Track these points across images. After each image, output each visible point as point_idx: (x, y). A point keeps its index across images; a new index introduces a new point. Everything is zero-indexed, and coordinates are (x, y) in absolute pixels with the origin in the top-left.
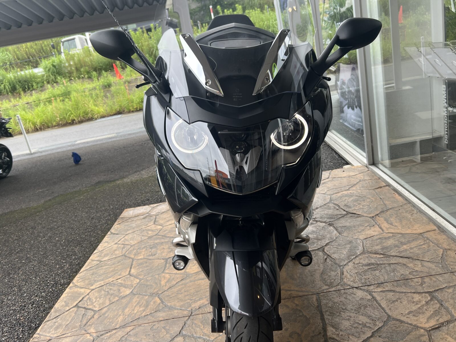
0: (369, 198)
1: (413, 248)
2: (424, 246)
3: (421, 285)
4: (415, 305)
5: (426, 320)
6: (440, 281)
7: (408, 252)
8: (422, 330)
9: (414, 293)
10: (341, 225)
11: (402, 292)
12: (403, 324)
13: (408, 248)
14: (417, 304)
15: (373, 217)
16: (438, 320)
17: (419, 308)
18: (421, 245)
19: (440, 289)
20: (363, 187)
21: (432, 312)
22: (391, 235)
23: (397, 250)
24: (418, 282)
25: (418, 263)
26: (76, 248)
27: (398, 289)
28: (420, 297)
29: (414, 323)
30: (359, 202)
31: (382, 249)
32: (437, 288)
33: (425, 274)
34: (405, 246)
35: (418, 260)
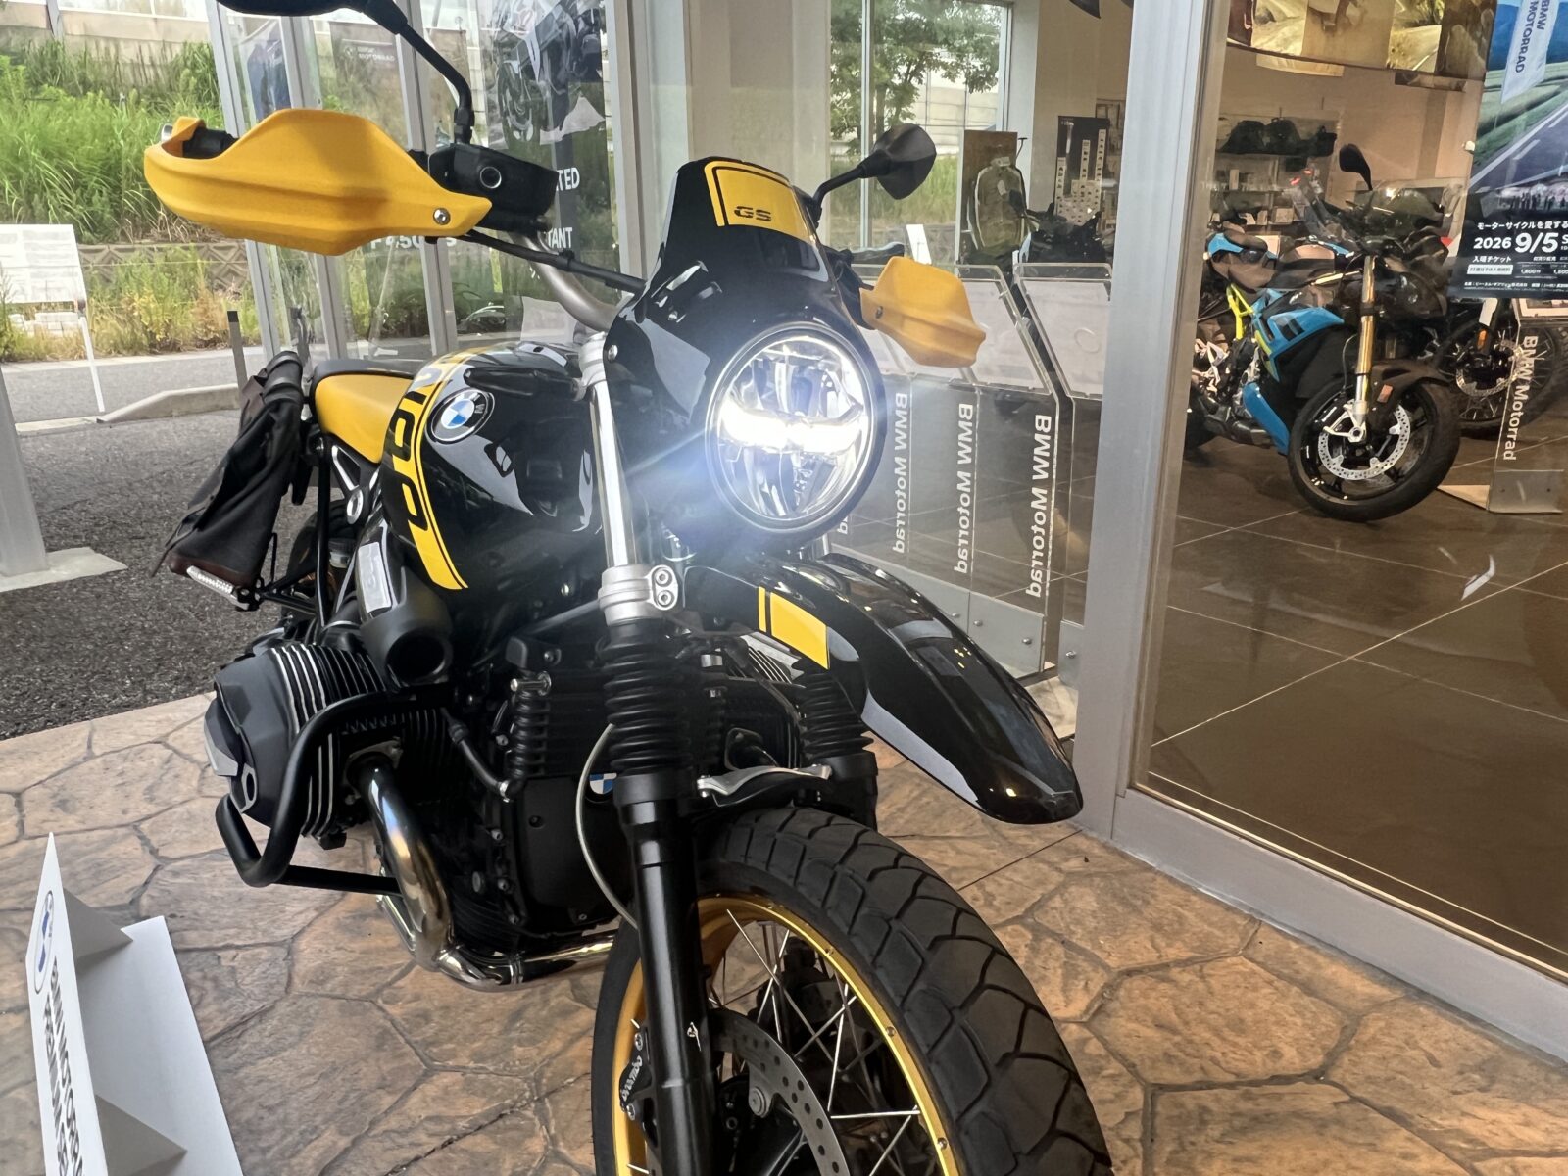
1: (905, 808)
3: (988, 902)
5: (1062, 997)
6: (1021, 883)
7: (901, 821)
8: (1073, 1026)
13: (894, 810)
16: (1086, 990)
17: (1026, 967)
19: (1034, 904)
21: (1060, 971)
25: (943, 845)
28: (1008, 938)
32: (1028, 904)
33: (977, 875)
34: (882, 807)
35: (935, 838)
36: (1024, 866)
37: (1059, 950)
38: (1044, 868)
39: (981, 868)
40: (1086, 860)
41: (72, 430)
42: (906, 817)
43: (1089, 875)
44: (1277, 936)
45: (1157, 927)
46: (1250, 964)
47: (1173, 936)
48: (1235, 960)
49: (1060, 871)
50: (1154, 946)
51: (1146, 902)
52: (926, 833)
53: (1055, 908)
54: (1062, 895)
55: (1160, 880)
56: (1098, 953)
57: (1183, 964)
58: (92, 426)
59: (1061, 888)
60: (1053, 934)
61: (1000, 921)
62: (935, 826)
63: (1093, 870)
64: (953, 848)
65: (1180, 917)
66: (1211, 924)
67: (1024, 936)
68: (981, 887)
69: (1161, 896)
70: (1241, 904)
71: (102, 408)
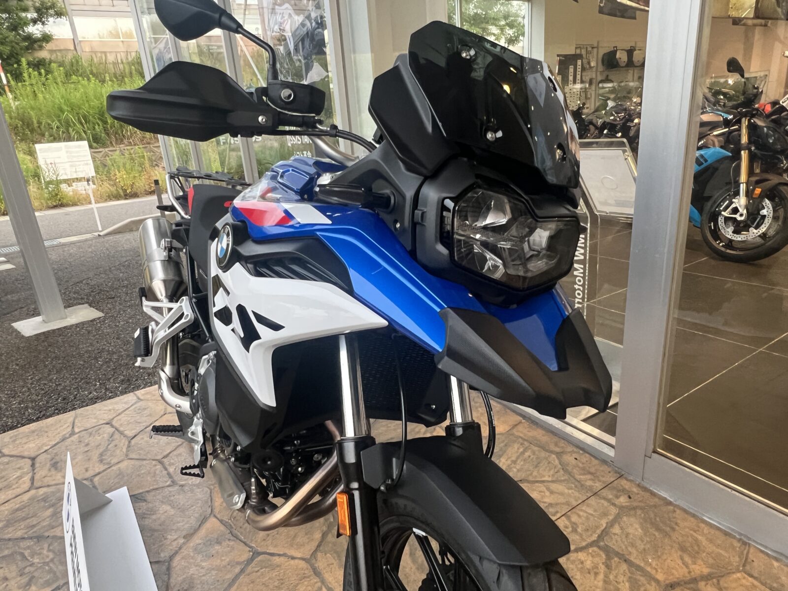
2: (527, 454)
3: (574, 530)
4: (595, 579)
6: (592, 515)
14: (596, 574)
17: (605, 582)
18: (523, 453)
19: (603, 531)
21: (627, 584)
25: (542, 488)
28: (590, 558)
32: (599, 532)
33: (565, 509)
35: (537, 482)
36: (592, 501)
37: (624, 567)
38: (606, 504)
39: (567, 503)
40: (630, 497)
41: (86, 240)
42: (518, 467)
43: (635, 508)
44: (761, 555)
45: (683, 549)
46: (750, 579)
47: (694, 556)
48: (739, 575)
49: (614, 505)
50: (683, 563)
51: (673, 529)
52: (531, 478)
53: (615, 534)
54: (619, 524)
55: (678, 511)
56: (649, 569)
57: (707, 578)
58: (95, 238)
59: (617, 519)
60: (617, 554)
61: (584, 544)
62: (535, 473)
63: (635, 504)
64: (548, 489)
65: (696, 540)
66: (718, 546)
67: (600, 556)
68: (569, 518)
69: (682, 524)
70: (733, 530)
71: (100, 229)
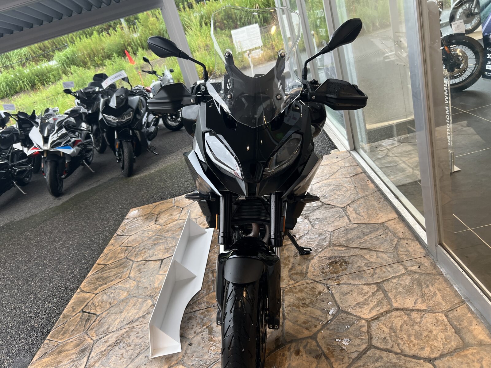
0: (345, 187)
1: (372, 239)
2: (382, 236)
3: (373, 276)
4: (362, 297)
5: (368, 311)
6: (389, 271)
7: (368, 243)
8: (364, 321)
9: (364, 284)
10: (315, 217)
11: (355, 285)
12: (349, 316)
13: (369, 239)
14: (365, 295)
15: (344, 207)
16: (378, 311)
17: (366, 299)
18: (380, 235)
19: (387, 279)
20: (342, 175)
21: (375, 303)
22: (357, 225)
23: (358, 241)
24: (369, 274)
25: (374, 254)
26: (86, 251)
27: (352, 282)
28: (368, 289)
29: (358, 314)
30: (335, 191)
31: (346, 241)
32: (384, 279)
33: (377, 265)
34: (366, 237)
35: (375, 251)
36: (396, 265)
37: (382, 296)
38: (402, 268)
39: (380, 264)
40: (419, 267)
43: (416, 273)
44: (466, 309)
45: (423, 296)
46: (444, 317)
47: (425, 300)
48: (440, 314)
49: (406, 269)
50: (415, 302)
53: (393, 282)
54: (399, 278)
55: (441, 279)
56: (393, 300)
59: (401, 276)
60: (384, 290)
61: (373, 282)
62: (377, 246)
63: (418, 271)
64: (377, 255)
65: (435, 294)
66: (445, 300)
67: (374, 289)
68: (375, 270)
69: (436, 286)
